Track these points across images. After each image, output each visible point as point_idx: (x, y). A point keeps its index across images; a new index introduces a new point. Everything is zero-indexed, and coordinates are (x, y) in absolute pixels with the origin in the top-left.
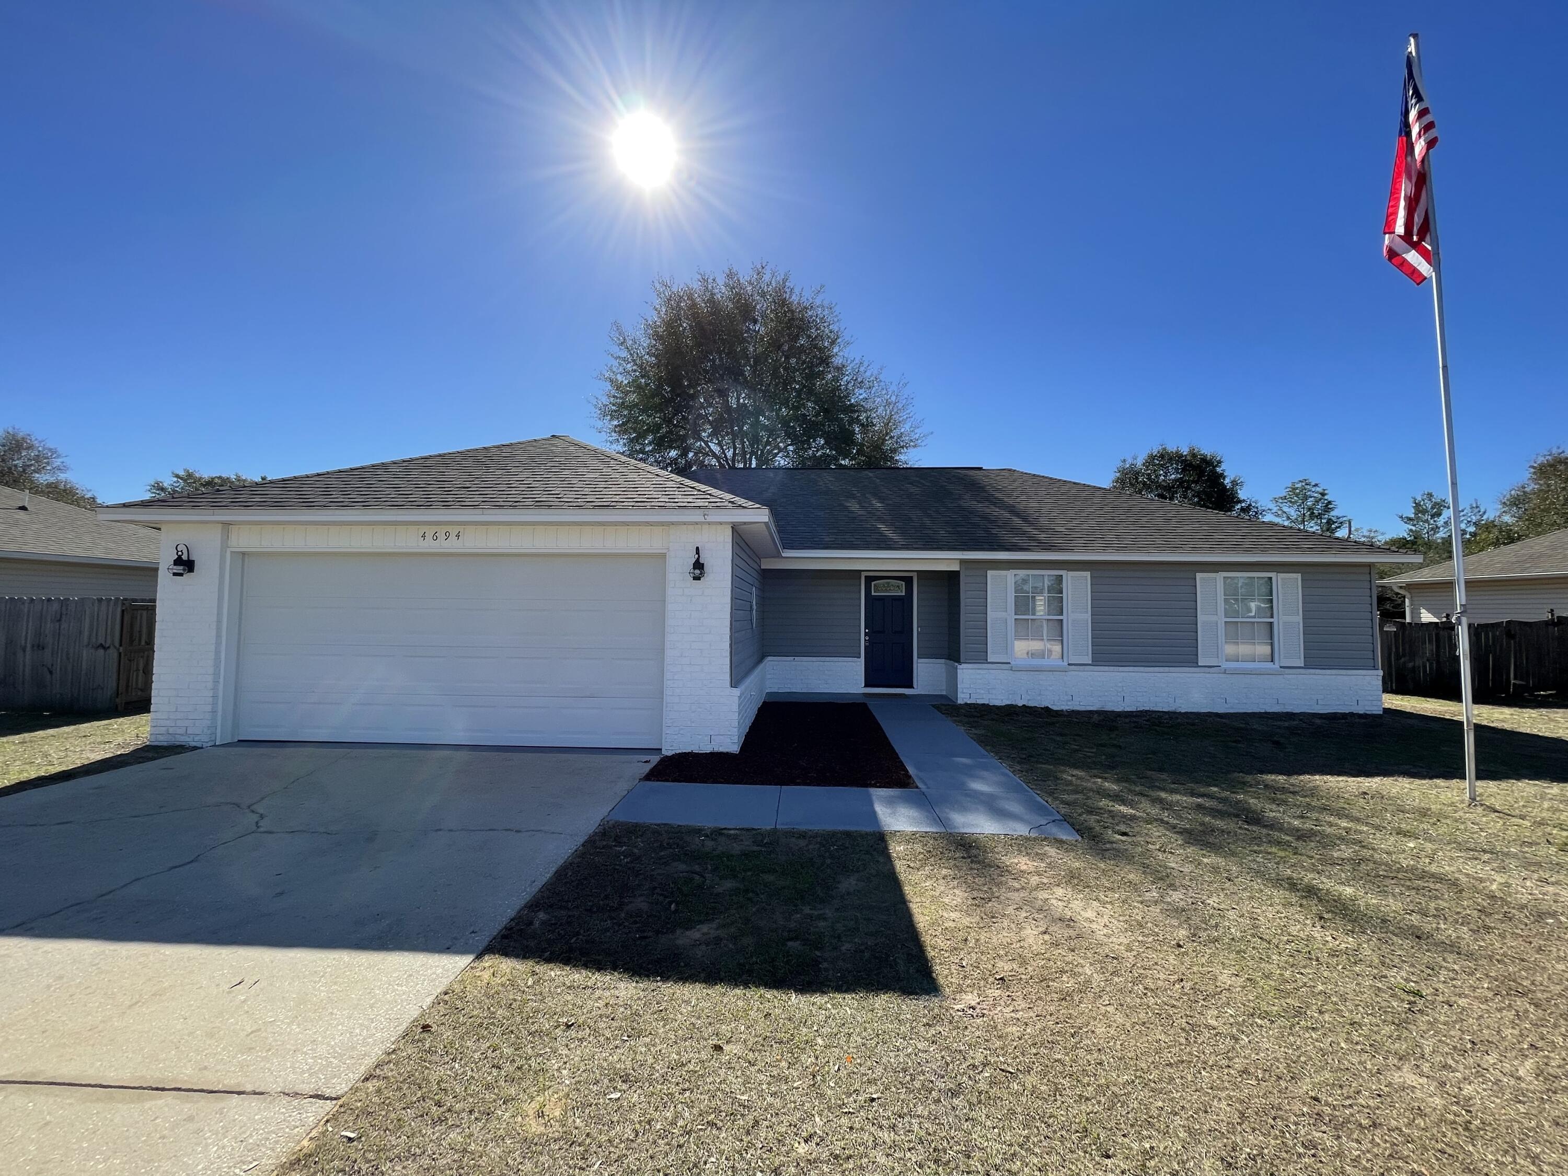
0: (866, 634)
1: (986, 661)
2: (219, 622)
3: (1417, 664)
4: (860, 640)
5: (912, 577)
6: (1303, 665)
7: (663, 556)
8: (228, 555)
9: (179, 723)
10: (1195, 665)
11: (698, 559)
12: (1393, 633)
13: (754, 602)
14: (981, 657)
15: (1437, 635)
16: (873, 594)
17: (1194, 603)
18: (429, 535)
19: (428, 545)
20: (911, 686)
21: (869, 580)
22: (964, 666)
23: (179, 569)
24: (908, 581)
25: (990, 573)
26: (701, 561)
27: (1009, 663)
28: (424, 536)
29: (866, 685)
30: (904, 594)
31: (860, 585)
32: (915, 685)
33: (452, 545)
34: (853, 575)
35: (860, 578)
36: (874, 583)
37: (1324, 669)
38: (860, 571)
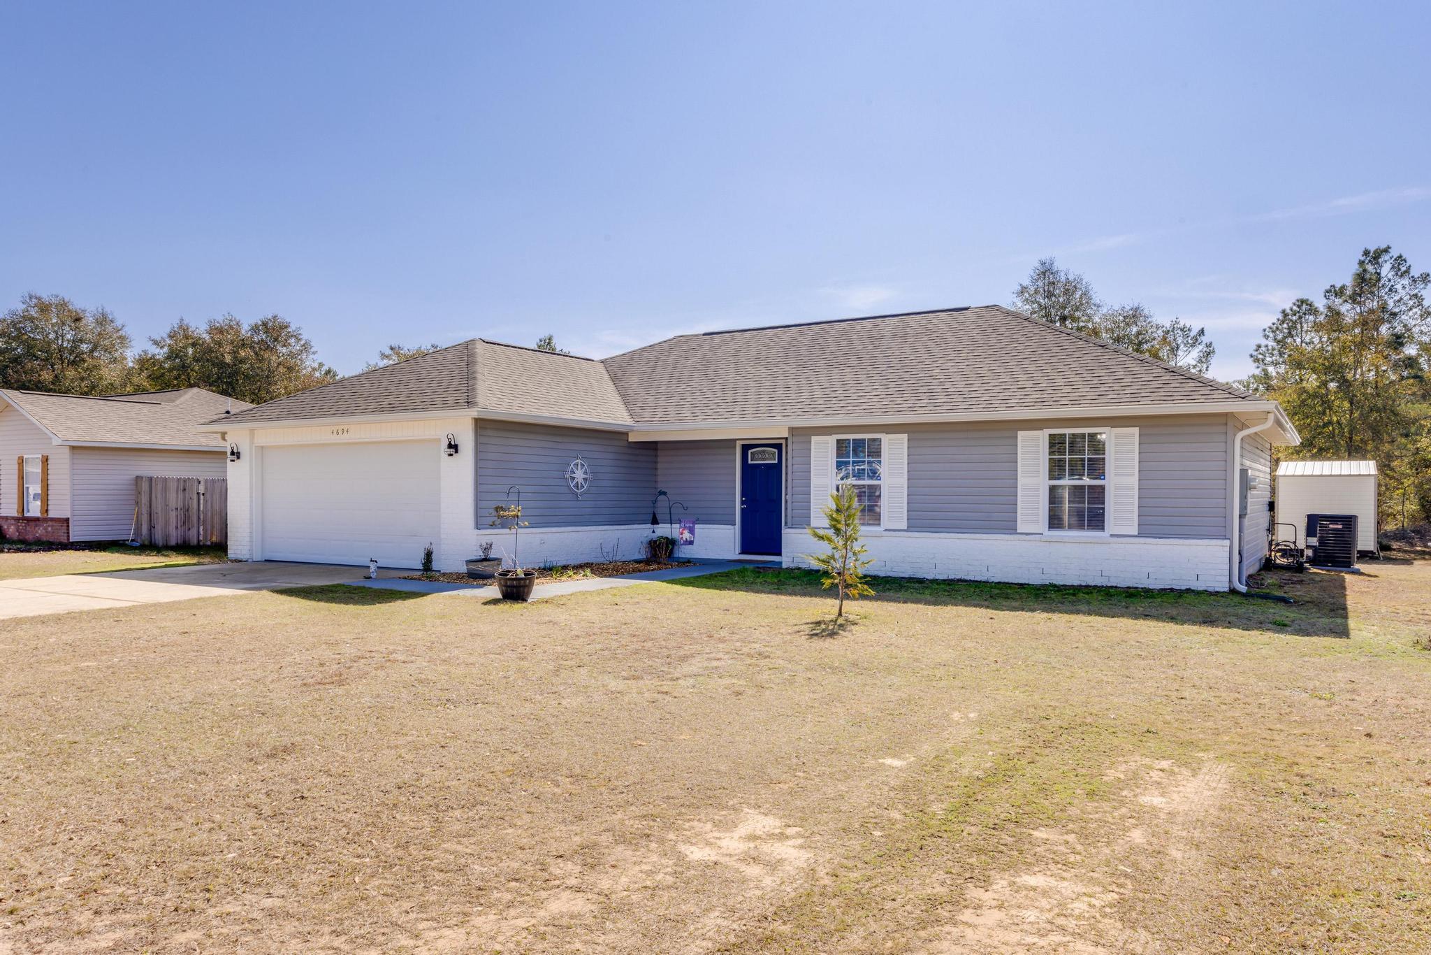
0: (743, 502)
1: (808, 526)
4: (735, 508)
5: (781, 445)
6: (1136, 534)
10: (1011, 532)
11: (450, 441)
14: (806, 522)
16: (750, 462)
17: (1015, 464)
19: (335, 439)
20: (779, 554)
21: (746, 448)
23: (233, 458)
24: (779, 448)
25: (814, 439)
26: (454, 443)
28: (333, 432)
29: (743, 552)
30: (776, 462)
31: (736, 454)
33: (344, 438)
34: (729, 444)
35: (735, 447)
36: (750, 452)
37: (1160, 538)
38: (735, 440)
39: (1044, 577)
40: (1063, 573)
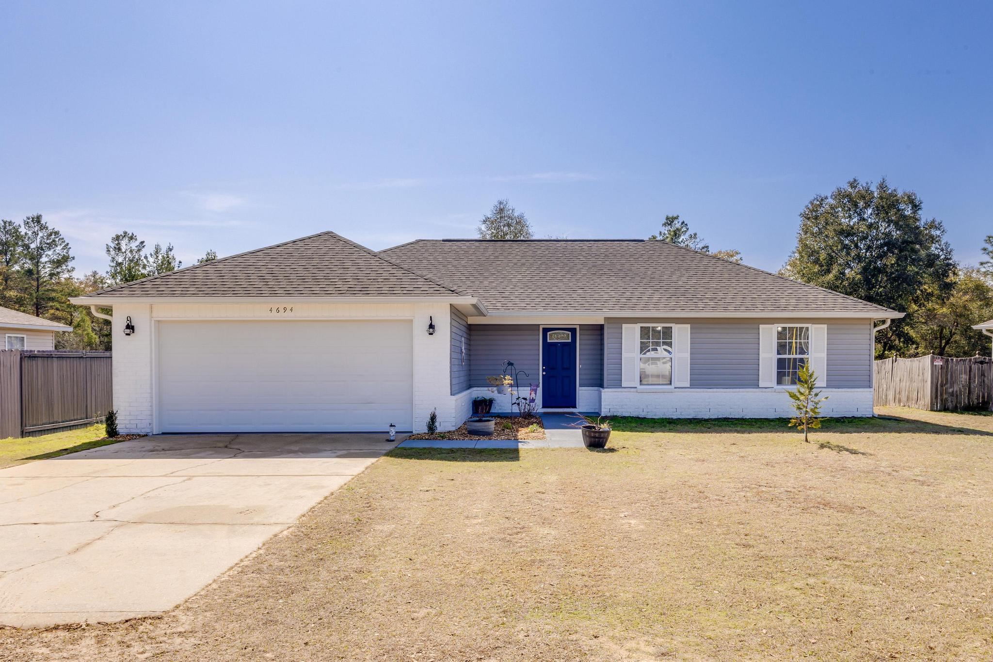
0: (543, 370)
1: (620, 386)
2: (151, 362)
3: (955, 389)
4: (539, 374)
5: (575, 329)
6: (825, 386)
7: (411, 321)
8: (153, 322)
9: (132, 422)
10: (757, 387)
11: (431, 322)
12: (940, 367)
13: (463, 348)
14: (618, 384)
15: (970, 367)
16: (549, 341)
17: (757, 345)
18: (274, 310)
19: (275, 316)
20: (575, 407)
21: (546, 331)
22: (606, 390)
23: (128, 331)
24: (573, 331)
25: (624, 326)
26: (433, 324)
27: (636, 388)
28: (271, 310)
29: (544, 407)
30: (570, 341)
31: (539, 335)
32: (577, 406)
33: (288, 315)
34: (534, 327)
35: (539, 330)
36: (548, 333)
37: (838, 388)
38: (539, 325)
39: (776, 414)
40: (787, 411)
